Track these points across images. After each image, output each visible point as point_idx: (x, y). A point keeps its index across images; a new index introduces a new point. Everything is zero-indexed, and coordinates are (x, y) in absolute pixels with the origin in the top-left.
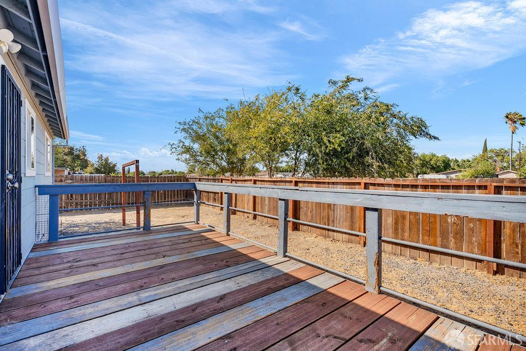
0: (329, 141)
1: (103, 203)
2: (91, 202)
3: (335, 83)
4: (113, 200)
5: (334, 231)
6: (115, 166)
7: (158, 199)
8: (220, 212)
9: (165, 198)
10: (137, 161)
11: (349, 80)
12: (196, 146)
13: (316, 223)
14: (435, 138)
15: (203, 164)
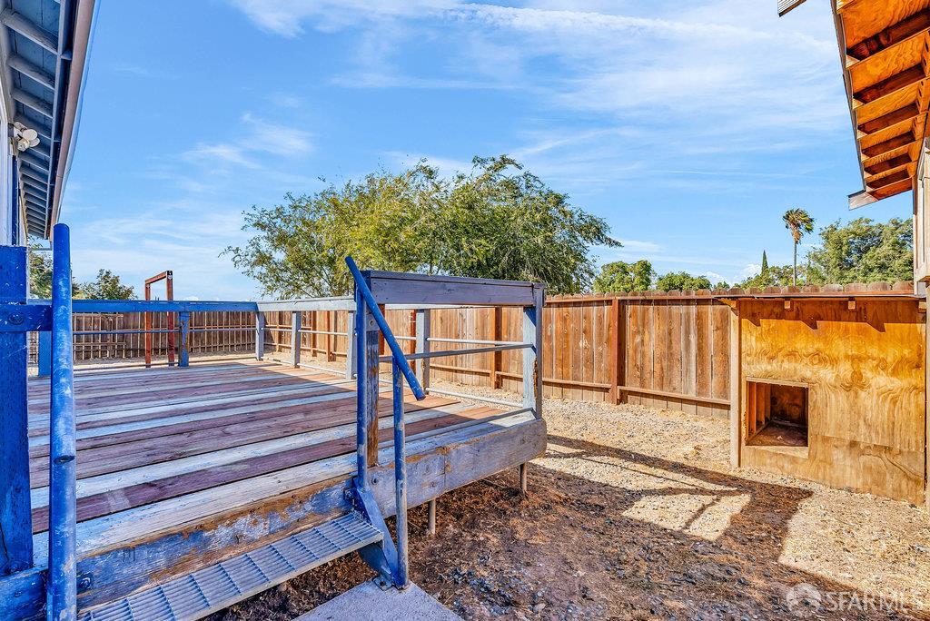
0: (471, 249)
1: (110, 348)
2: (88, 347)
3: (483, 161)
4: (128, 344)
5: (462, 372)
6: (129, 292)
7: (209, 342)
8: (311, 358)
9: (221, 341)
10: (170, 273)
11: (505, 161)
12: (279, 256)
13: (442, 364)
14: (617, 244)
15: (290, 284)
